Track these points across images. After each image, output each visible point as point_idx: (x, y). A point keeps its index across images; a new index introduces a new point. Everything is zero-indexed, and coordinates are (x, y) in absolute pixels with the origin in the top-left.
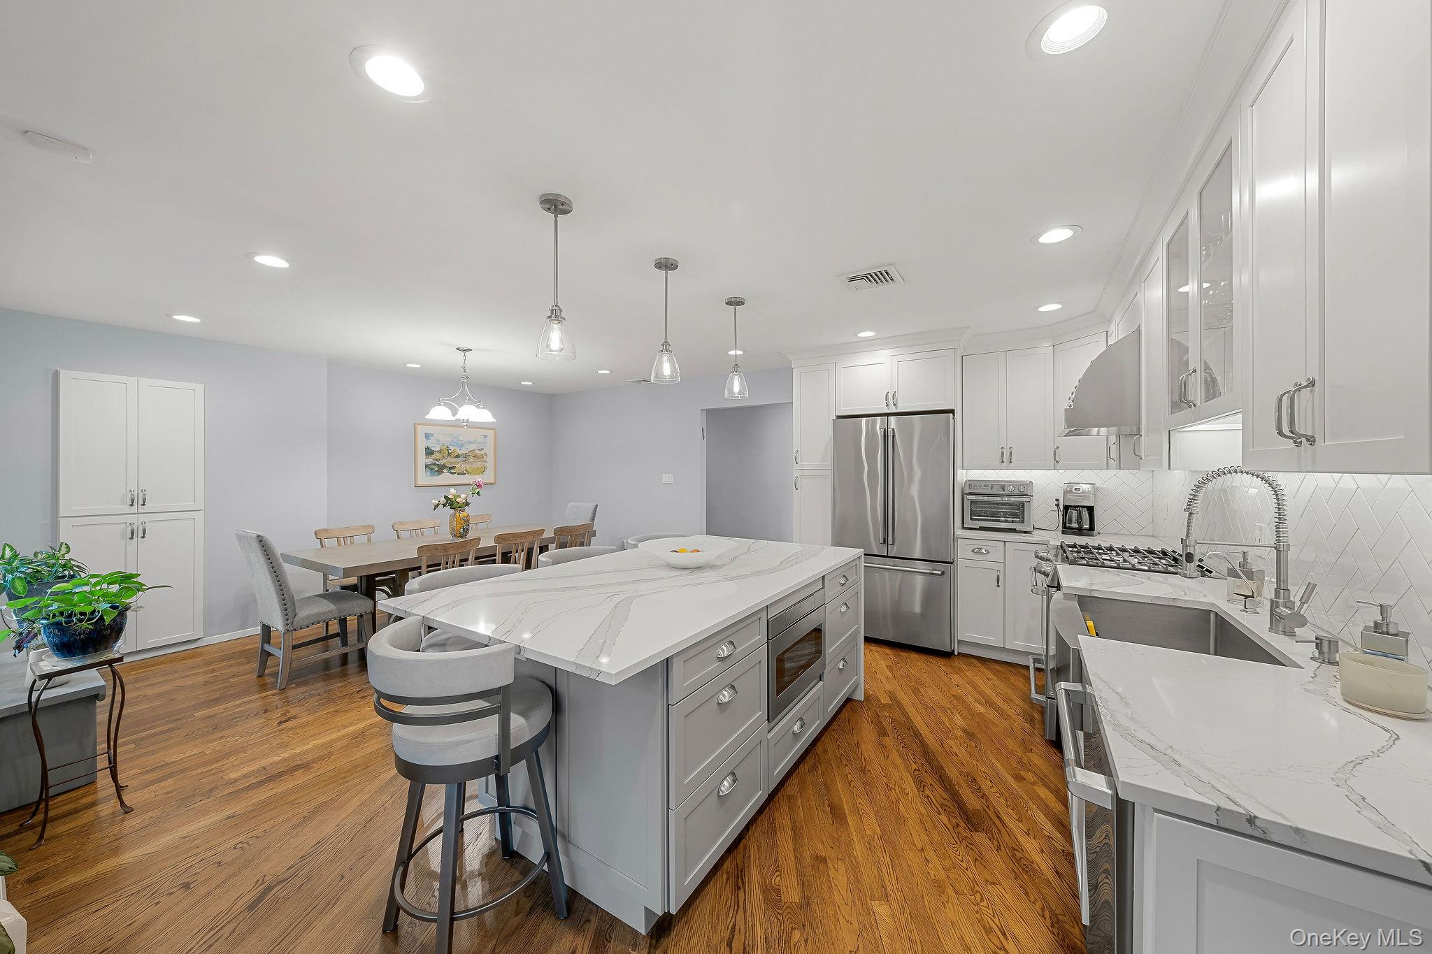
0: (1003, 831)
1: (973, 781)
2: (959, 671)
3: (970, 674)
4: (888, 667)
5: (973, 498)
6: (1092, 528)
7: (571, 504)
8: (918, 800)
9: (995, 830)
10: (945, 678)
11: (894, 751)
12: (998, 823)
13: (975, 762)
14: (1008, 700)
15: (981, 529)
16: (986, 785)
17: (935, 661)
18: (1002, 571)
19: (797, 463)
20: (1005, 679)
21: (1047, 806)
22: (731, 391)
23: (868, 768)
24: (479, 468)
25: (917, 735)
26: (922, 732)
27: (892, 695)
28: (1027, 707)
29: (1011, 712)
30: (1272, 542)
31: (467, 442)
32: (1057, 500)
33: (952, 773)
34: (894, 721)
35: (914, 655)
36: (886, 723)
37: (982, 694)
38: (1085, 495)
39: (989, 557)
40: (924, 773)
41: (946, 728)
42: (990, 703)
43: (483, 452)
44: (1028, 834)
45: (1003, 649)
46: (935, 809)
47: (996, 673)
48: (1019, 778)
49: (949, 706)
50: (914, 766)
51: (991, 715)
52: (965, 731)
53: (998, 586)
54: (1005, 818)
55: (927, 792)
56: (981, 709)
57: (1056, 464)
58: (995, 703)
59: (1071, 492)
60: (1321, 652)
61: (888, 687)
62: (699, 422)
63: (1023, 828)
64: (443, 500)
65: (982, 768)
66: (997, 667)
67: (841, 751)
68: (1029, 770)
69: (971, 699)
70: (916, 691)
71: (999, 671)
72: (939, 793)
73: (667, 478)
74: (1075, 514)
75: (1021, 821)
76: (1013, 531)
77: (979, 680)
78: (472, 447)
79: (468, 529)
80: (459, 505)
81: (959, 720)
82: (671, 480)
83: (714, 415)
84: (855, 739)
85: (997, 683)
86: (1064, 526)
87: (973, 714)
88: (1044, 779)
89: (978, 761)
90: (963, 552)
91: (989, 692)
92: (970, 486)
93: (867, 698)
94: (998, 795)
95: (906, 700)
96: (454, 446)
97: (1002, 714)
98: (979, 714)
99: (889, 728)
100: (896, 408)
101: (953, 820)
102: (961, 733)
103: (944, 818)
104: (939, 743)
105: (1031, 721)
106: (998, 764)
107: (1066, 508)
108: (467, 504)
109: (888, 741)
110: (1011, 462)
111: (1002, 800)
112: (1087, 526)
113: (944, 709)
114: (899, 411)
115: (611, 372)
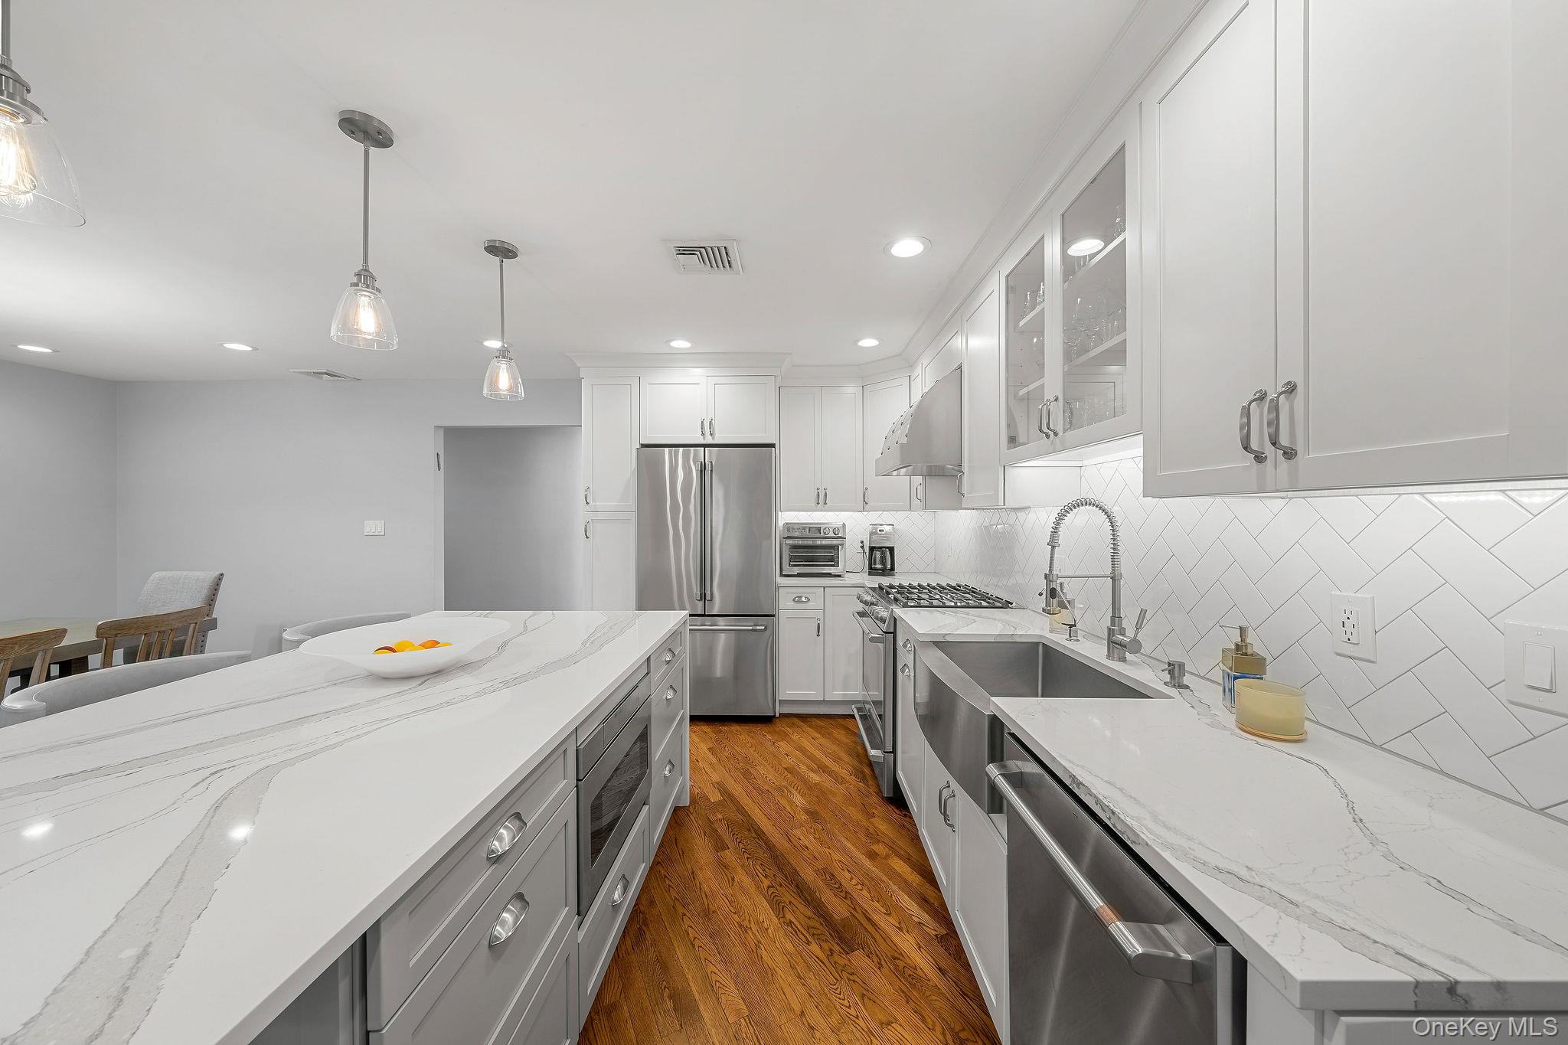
0: (877, 936)
1: (829, 877)
2: (784, 736)
3: (795, 737)
4: (710, 749)
5: (790, 542)
6: (892, 569)
7: (157, 575)
8: (781, 933)
10: (772, 749)
11: (740, 870)
12: (870, 928)
13: (827, 850)
14: (837, 759)
15: (799, 575)
16: (844, 877)
17: (758, 729)
18: (822, 619)
19: (587, 503)
20: (827, 735)
21: (906, 881)
22: (494, 384)
23: (712, 908)
25: (760, 834)
26: (765, 829)
27: (721, 788)
28: (856, 763)
29: (844, 773)
30: (1109, 571)
32: (862, 542)
33: (808, 874)
34: (730, 824)
35: (735, 728)
36: (722, 829)
37: (812, 758)
38: (887, 537)
39: (810, 605)
40: (778, 888)
41: (788, 815)
42: (822, 769)
44: (900, 929)
45: (824, 702)
46: (803, 938)
47: (818, 729)
48: (872, 856)
49: (785, 784)
50: (766, 883)
51: (827, 782)
52: (808, 812)
53: (818, 635)
54: (875, 917)
55: (789, 916)
56: (815, 778)
57: (865, 505)
58: (827, 767)
59: (876, 533)
60: (1172, 677)
61: (715, 778)
62: (431, 445)
63: (893, 922)
65: (836, 856)
66: (819, 723)
67: (674, 894)
68: (878, 842)
69: (804, 768)
70: (746, 774)
71: (821, 727)
72: (799, 914)
73: (373, 527)
74: (878, 555)
75: (889, 914)
76: (829, 575)
77: (806, 744)
81: (798, 799)
82: (380, 530)
83: (455, 437)
84: (689, 867)
85: (823, 741)
86: (870, 568)
87: (810, 788)
88: (894, 846)
89: (829, 848)
90: (785, 602)
91: (818, 754)
92: (788, 530)
93: (693, 801)
94: (860, 887)
95: (737, 790)
97: (839, 780)
98: (816, 784)
99: (727, 838)
100: (713, 439)
101: (826, 946)
102: (804, 817)
103: (814, 947)
104: (786, 837)
105: (863, 778)
106: (849, 845)
107: (872, 549)
109: (729, 855)
110: (825, 504)
111: (865, 893)
112: (889, 567)
113: (779, 789)
114: (716, 442)
115: (255, 349)
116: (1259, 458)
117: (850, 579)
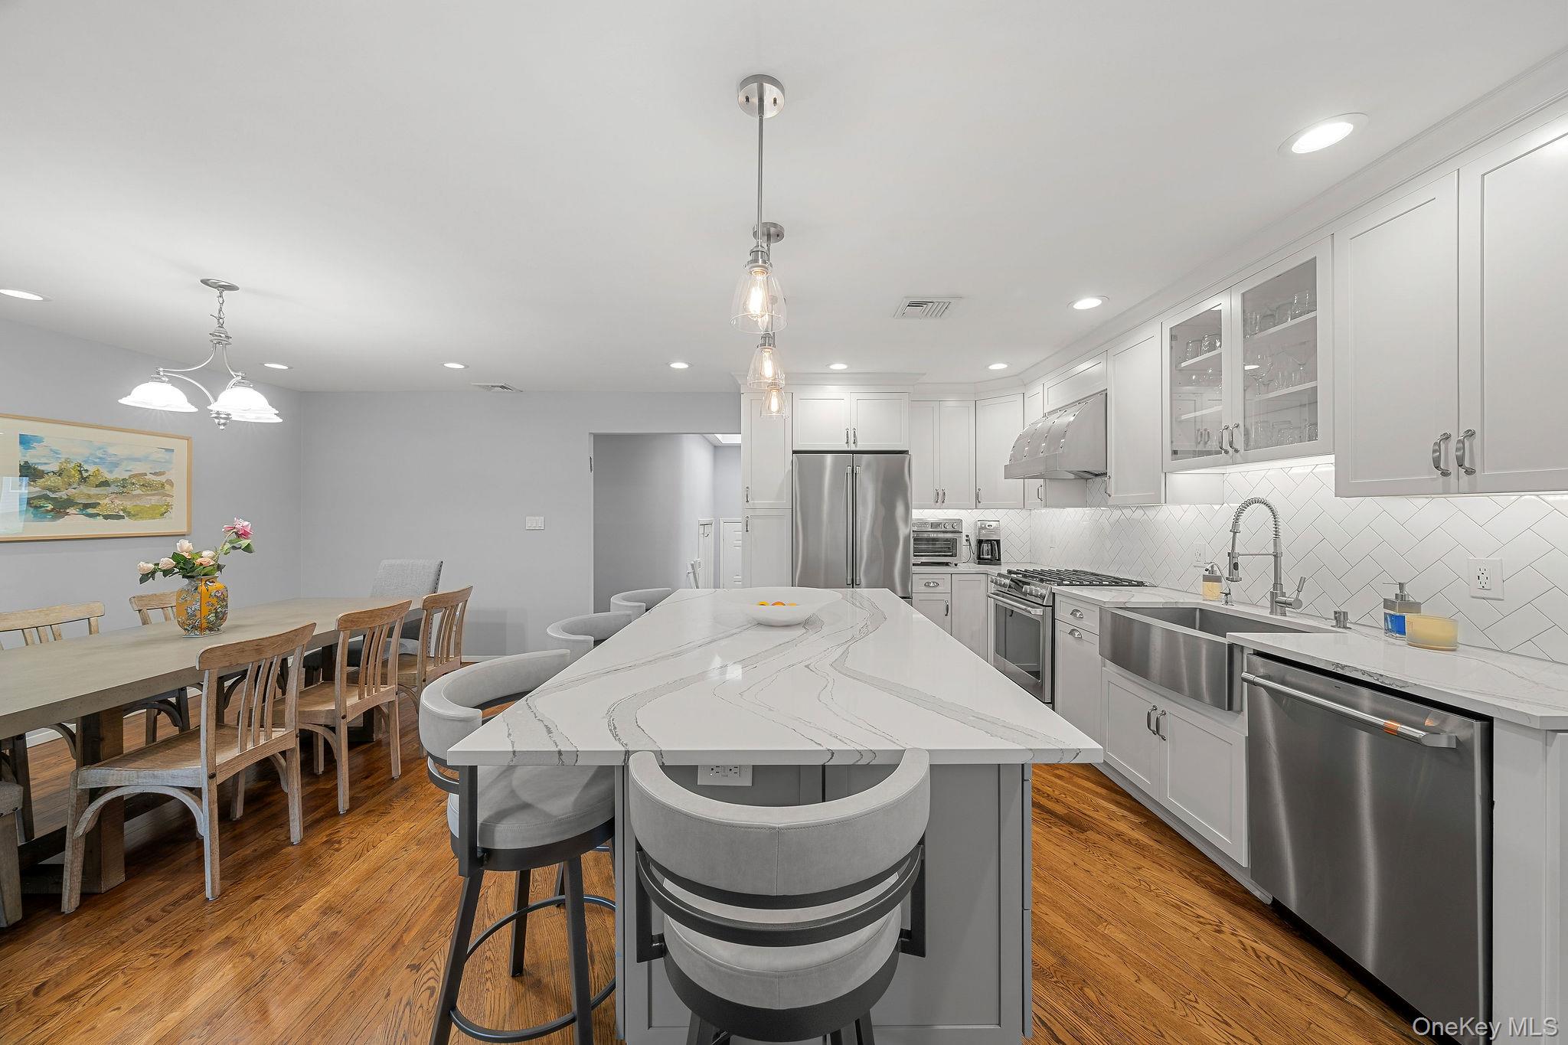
5: (921, 536)
6: (999, 559)
9: (1094, 826)
15: (923, 564)
18: (950, 601)
19: (747, 501)
24: (153, 508)
30: (1271, 550)
31: (127, 459)
32: (967, 536)
38: (996, 530)
39: (939, 589)
43: (163, 479)
53: (948, 613)
57: (977, 503)
59: (983, 528)
60: (1338, 622)
64: (167, 562)
73: (535, 522)
74: (986, 547)
76: (950, 564)
78: (138, 468)
79: (225, 614)
80: (206, 571)
82: (541, 525)
86: (979, 558)
90: (919, 586)
92: (919, 525)
96: (95, 463)
100: (855, 446)
107: (980, 542)
108: (219, 568)
110: (943, 502)
112: (996, 557)
114: (858, 449)
115: (467, 367)
116: (1445, 474)
117: (962, 567)
